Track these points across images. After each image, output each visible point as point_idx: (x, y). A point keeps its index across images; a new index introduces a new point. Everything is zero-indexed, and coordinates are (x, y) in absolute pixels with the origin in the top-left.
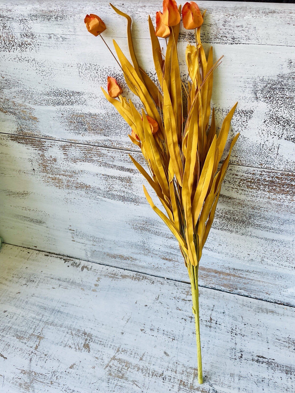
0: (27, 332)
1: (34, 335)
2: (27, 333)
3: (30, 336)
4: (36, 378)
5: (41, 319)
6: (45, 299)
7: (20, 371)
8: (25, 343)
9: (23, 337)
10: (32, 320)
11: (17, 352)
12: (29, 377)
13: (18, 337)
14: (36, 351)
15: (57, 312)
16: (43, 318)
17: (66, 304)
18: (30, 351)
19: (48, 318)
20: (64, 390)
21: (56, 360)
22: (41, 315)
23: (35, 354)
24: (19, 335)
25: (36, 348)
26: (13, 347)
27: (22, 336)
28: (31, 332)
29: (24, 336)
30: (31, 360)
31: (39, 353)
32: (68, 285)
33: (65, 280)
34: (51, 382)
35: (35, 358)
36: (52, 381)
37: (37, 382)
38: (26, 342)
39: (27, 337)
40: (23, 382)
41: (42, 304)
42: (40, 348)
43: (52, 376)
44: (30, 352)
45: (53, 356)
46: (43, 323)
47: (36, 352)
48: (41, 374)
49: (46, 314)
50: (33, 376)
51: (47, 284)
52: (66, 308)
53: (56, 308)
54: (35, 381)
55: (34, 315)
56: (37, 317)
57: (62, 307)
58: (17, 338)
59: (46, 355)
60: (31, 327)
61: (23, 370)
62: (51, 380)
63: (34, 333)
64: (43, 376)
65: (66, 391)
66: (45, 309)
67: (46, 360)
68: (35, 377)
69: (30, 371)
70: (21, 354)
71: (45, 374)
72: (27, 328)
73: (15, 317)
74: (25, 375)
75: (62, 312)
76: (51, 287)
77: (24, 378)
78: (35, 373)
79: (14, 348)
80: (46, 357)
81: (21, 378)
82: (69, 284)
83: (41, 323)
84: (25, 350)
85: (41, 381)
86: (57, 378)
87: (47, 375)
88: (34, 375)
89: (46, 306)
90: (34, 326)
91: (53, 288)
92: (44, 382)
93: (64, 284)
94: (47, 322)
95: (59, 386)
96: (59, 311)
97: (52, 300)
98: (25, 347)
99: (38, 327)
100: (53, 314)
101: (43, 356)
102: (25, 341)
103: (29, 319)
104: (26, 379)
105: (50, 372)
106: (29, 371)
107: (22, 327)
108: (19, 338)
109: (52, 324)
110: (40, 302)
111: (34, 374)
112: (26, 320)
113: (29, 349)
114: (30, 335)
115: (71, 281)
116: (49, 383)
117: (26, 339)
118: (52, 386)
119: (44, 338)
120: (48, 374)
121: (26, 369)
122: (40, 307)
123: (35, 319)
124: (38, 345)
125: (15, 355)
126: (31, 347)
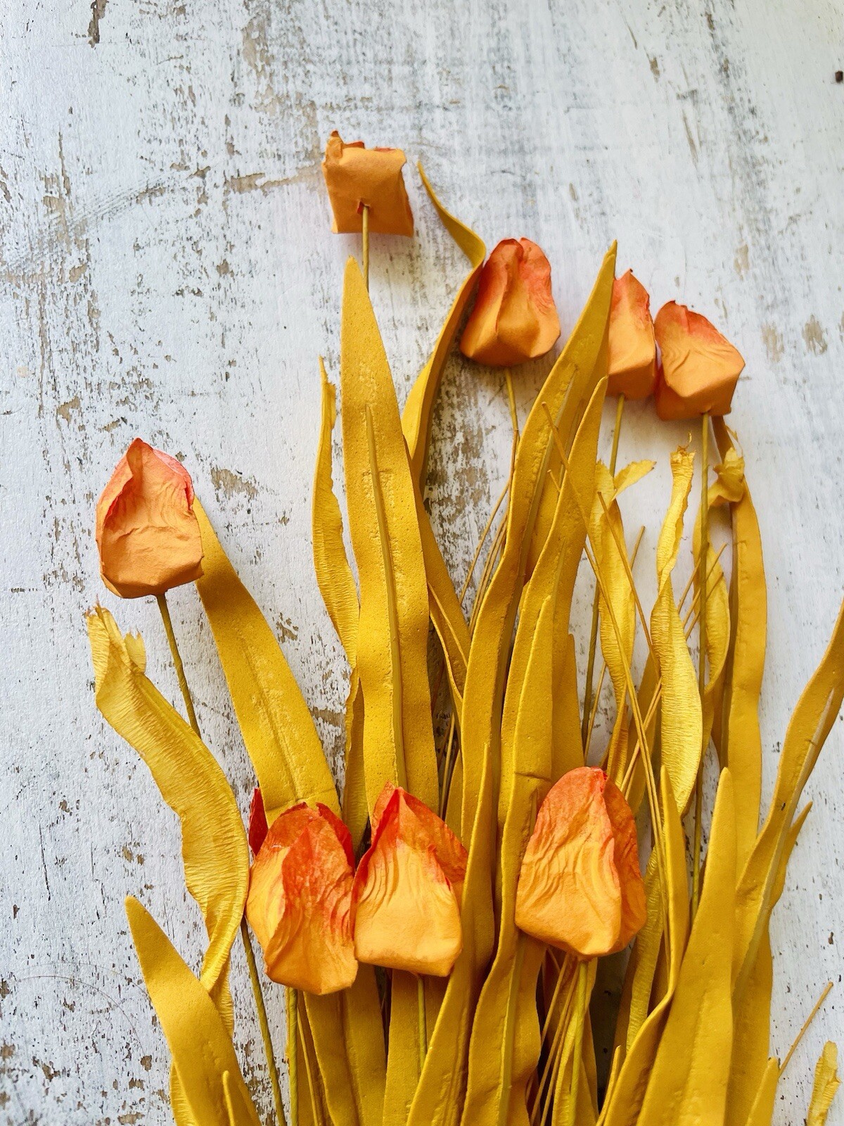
0: (310, 67)
1: (312, 121)
2: (300, 70)
3: (293, 101)
4: (57, 291)
5: (431, 108)
7: (53, 168)
8: (237, 99)
9: (269, 60)
10: (399, 54)
11: (161, 81)
12: (41, 241)
13: (255, 35)
14: (221, 189)
15: (519, 180)
16: (438, 114)
17: (596, 208)
18: (205, 154)
19: (456, 143)
20: (59, 511)
21: (228, 354)
22: (450, 90)
23: (203, 198)
24: (273, 31)
25: (238, 183)
26: (180, 37)
27: (274, 50)
28: (324, 90)
29: (277, 66)
30: (152, 192)
31: (221, 219)
32: (723, 146)
33: (742, 110)
34: (75, 403)
35: (173, 209)
36: (84, 403)
37: (34, 309)
38: (250, 99)
39: (280, 88)
41: (522, 61)
42: (248, 205)
43: (113, 385)
44: (196, 161)
45: (239, 316)
46: (414, 133)
47: (216, 195)
48: (92, 312)
49: (474, 117)
50: (56, 270)
51: (655, 10)
52: (574, 224)
53: (540, 162)
54: (35, 297)
55: (429, 47)
56: (430, 69)
57: (565, 192)
58: (247, 31)
59: (224, 268)
60: (354, 70)
61: (67, 179)
62: (85, 394)
63: (320, 114)
64: (89, 330)
65: (57, 533)
66: (504, 91)
68: (61, 280)
69: (83, 227)
70: (159, 115)
71: (104, 338)
72: (334, 52)
74: (43, 208)
75: (535, 214)
76: (655, 45)
77: (18, 215)
78: (84, 266)
79: (176, 48)
80: (214, 275)
81: (15, 198)
82: (734, 149)
83: (406, 119)
84: (197, 120)
85: (53, 335)
86: (116, 423)
87: (106, 347)
88: (68, 267)
89: (522, 84)
90: (367, 90)
91: (654, 64)
92: (55, 355)
93: (716, 120)
94: (431, 153)
95: (68, 466)
96: (527, 188)
97: (577, 102)
98: (213, 108)
99: (374, 117)
100: (498, 163)
101: (213, 254)
102: (251, 86)
103: (396, 34)
104: (22, 231)
105: (130, 360)
106: (78, 219)
107: (327, 17)
110: (526, 36)
111: (72, 261)
112: (375, 16)
113: (214, 141)
114: (300, 96)
115: (759, 150)
116: (63, 392)
117: (263, 88)
118: (49, 420)
120: (116, 352)
121: (85, 193)
122: (501, 55)
123: (407, 69)
124: (260, 182)
125: (141, 80)
126: (231, 149)
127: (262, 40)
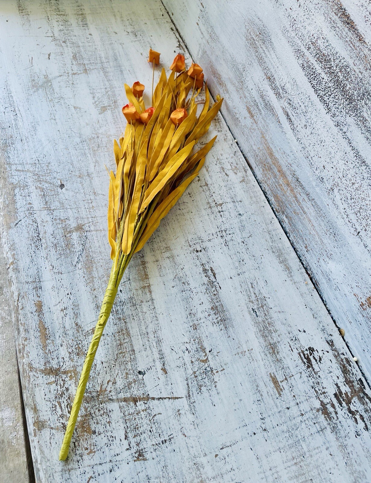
0: (84, 60)
1: (85, 66)
2: (82, 60)
3: (81, 64)
5: (104, 63)
6: (126, 54)
7: (45, 74)
9: (77, 59)
10: (98, 57)
11: (60, 63)
12: (44, 82)
16: (105, 64)
17: (133, 72)
19: (109, 66)
20: (51, 112)
21: (74, 93)
22: (107, 60)
23: (69, 76)
24: (77, 56)
25: (74, 74)
26: (62, 58)
27: (78, 58)
28: (86, 62)
29: (78, 60)
30: (60, 76)
31: (72, 78)
34: (52, 100)
35: (65, 78)
37: (44, 90)
39: (79, 62)
40: (36, 81)
41: (119, 56)
42: (76, 77)
43: (57, 98)
44: (67, 72)
45: (75, 89)
46: (101, 66)
47: (71, 76)
48: (53, 90)
49: (111, 64)
50: (47, 85)
52: (130, 75)
53: (123, 68)
55: (103, 55)
56: (103, 58)
57: (128, 71)
58: (73, 56)
59: (73, 84)
60: (91, 60)
61: (47, 75)
64: (53, 92)
66: (116, 60)
67: (68, 86)
68: (48, 87)
69: (51, 80)
70: (60, 67)
72: (87, 58)
73: (90, 44)
74: (44, 79)
75: (123, 74)
76: (142, 52)
77: (41, 80)
80: (71, 85)
81: (40, 78)
83: (100, 64)
84: (67, 67)
85: (48, 93)
86: (58, 102)
87: (56, 94)
89: (119, 58)
90: (93, 62)
91: (141, 54)
92: (48, 95)
94: (105, 68)
95: (52, 107)
96: (121, 71)
97: (129, 60)
98: (69, 66)
99: (95, 65)
100: (116, 68)
101: (71, 82)
102: (74, 63)
103: (97, 54)
105: (59, 95)
107: (86, 53)
108: (75, 57)
109: (105, 73)
110: (119, 53)
111: (50, 84)
112: (94, 53)
113: (70, 69)
116: (50, 99)
117: (76, 63)
118: (48, 102)
119: (88, 74)
121: (50, 77)
122: (115, 55)
123: (100, 59)
124: (77, 74)
125: (57, 63)
126: (72, 70)
127: (76, 57)
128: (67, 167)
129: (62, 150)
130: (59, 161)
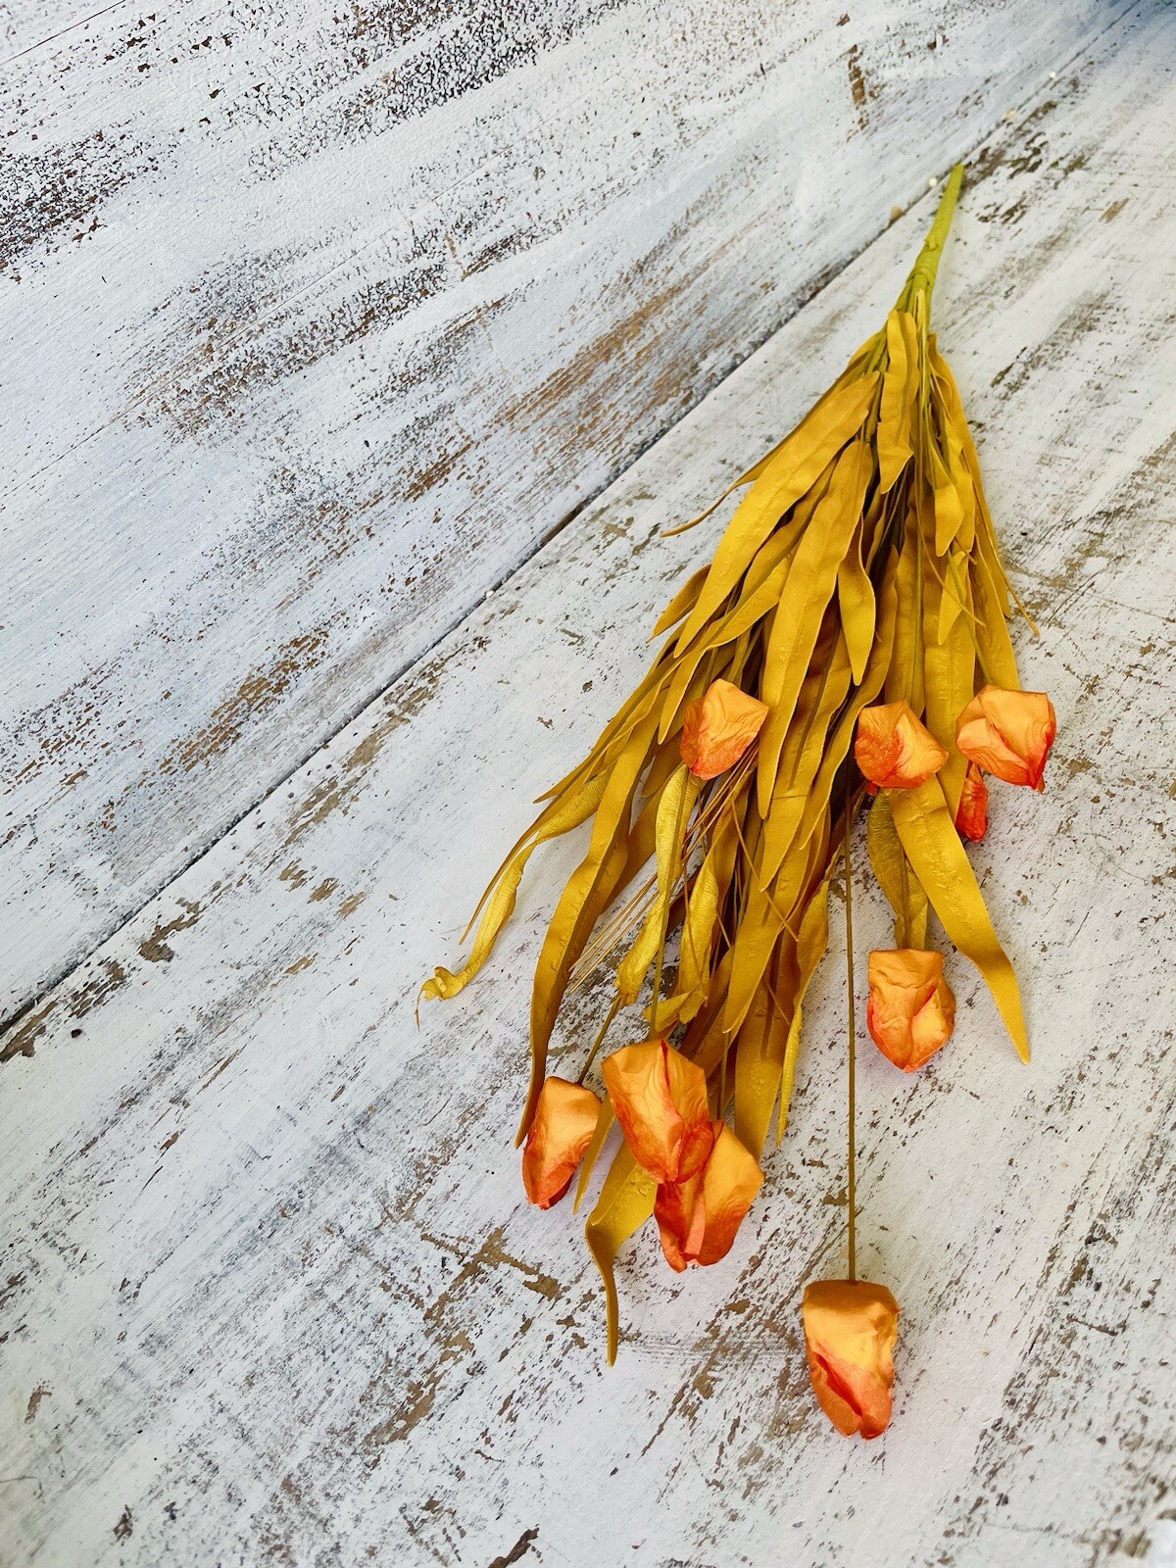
0: (393, 1354)
1: (444, 1300)
2: (404, 1357)
3: (439, 1331)
4: (767, 1303)
5: (349, 1240)
6: (212, 1204)
7: (678, 1422)
8: (477, 1370)
9: (416, 1389)
11: (518, 1441)
12: (744, 1358)
13: (400, 1424)
14: (567, 1295)
15: (360, 1133)
17: (340, 1070)
18: (550, 1337)
19: (366, 1196)
20: (903, 1129)
22: (321, 1243)
25: (550, 1290)
26: (459, 1474)
27: (402, 1395)
29: (416, 1377)
30: (621, 1336)
31: (592, 1269)
32: (209, 1048)
33: (165, 1062)
34: (828, 1200)
36: (822, 1195)
38: (468, 1361)
39: (435, 1353)
40: (769, 1407)
41: (244, 1226)
42: (561, 1265)
43: (790, 1194)
44: (563, 1336)
46: (385, 1229)
47: (575, 1294)
48: (755, 1265)
50: (752, 1322)
51: (109, 1188)
52: (365, 1070)
53: (331, 1134)
54: (788, 1310)
55: (292, 1296)
56: (313, 1274)
57: (344, 1098)
58: (402, 1435)
60: (367, 1322)
61: (675, 1403)
62: (815, 1202)
63: (429, 1303)
64: (770, 1251)
65: (917, 1114)
66: (286, 1210)
68: (757, 1310)
69: (698, 1346)
70: (549, 1406)
71: (765, 1236)
72: (361, 1352)
73: (223, 1447)
74: (717, 1388)
75: (381, 1097)
76: (148, 1159)
77: (742, 1398)
78: (730, 1308)
79: (473, 1467)
81: (732, 1417)
82: (206, 1040)
83: (377, 1245)
84: (525, 1375)
85: (799, 1268)
86: (812, 1163)
88: (741, 1318)
89: (268, 1205)
90: (376, 1294)
91: (168, 1145)
92: (811, 1250)
93: (187, 1071)
94: (393, 1201)
95: (872, 1156)
96: (363, 1122)
97: (252, 1159)
98: (503, 1377)
99: (396, 1267)
100: (359, 1157)
102: (456, 1375)
103: (300, 1328)
104: (751, 1380)
106: (698, 1356)
107: (329, 1393)
108: (416, 1408)
109: (424, 1171)
110: (217, 1243)
111: (735, 1319)
112: (296, 1360)
113: (534, 1341)
114: (428, 1333)
115: (193, 1026)
116: (829, 1217)
117: (448, 1364)
119: (499, 1232)
120: (765, 1218)
121: (672, 1377)
123: (327, 1290)
124: (534, 1279)
125: (531, 1455)
126: (527, 1324)
127: (401, 1414)
128: (1102, 824)
129: (1044, 907)
130: (1110, 867)
